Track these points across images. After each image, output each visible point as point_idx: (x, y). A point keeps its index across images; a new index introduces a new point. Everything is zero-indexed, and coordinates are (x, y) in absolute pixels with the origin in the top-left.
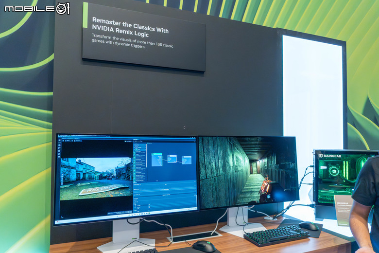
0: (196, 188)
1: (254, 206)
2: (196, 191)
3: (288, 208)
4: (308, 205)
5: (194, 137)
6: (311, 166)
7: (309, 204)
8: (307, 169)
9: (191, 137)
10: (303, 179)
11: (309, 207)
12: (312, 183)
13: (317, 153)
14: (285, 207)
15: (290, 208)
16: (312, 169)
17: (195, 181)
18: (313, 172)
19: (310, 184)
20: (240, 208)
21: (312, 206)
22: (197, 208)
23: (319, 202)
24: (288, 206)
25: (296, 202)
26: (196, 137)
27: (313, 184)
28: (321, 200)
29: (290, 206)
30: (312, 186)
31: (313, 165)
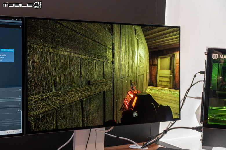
0: (20, 100)
1: (112, 128)
2: (20, 104)
3: (165, 132)
4: (193, 128)
5: (18, 19)
6: (202, 73)
7: (195, 126)
8: (195, 76)
9: (14, 18)
10: (189, 90)
11: (195, 131)
12: (201, 96)
13: (210, 52)
14: (161, 131)
15: (168, 132)
16: (202, 77)
17: (20, 89)
18: (204, 81)
19: (198, 98)
20: (93, 130)
21: (198, 129)
22: (21, 130)
23: (209, 123)
24: (165, 129)
25: (178, 124)
26: (22, 19)
27: (202, 98)
28: (212, 120)
29: (169, 129)
30: (201, 100)
31: (204, 70)
